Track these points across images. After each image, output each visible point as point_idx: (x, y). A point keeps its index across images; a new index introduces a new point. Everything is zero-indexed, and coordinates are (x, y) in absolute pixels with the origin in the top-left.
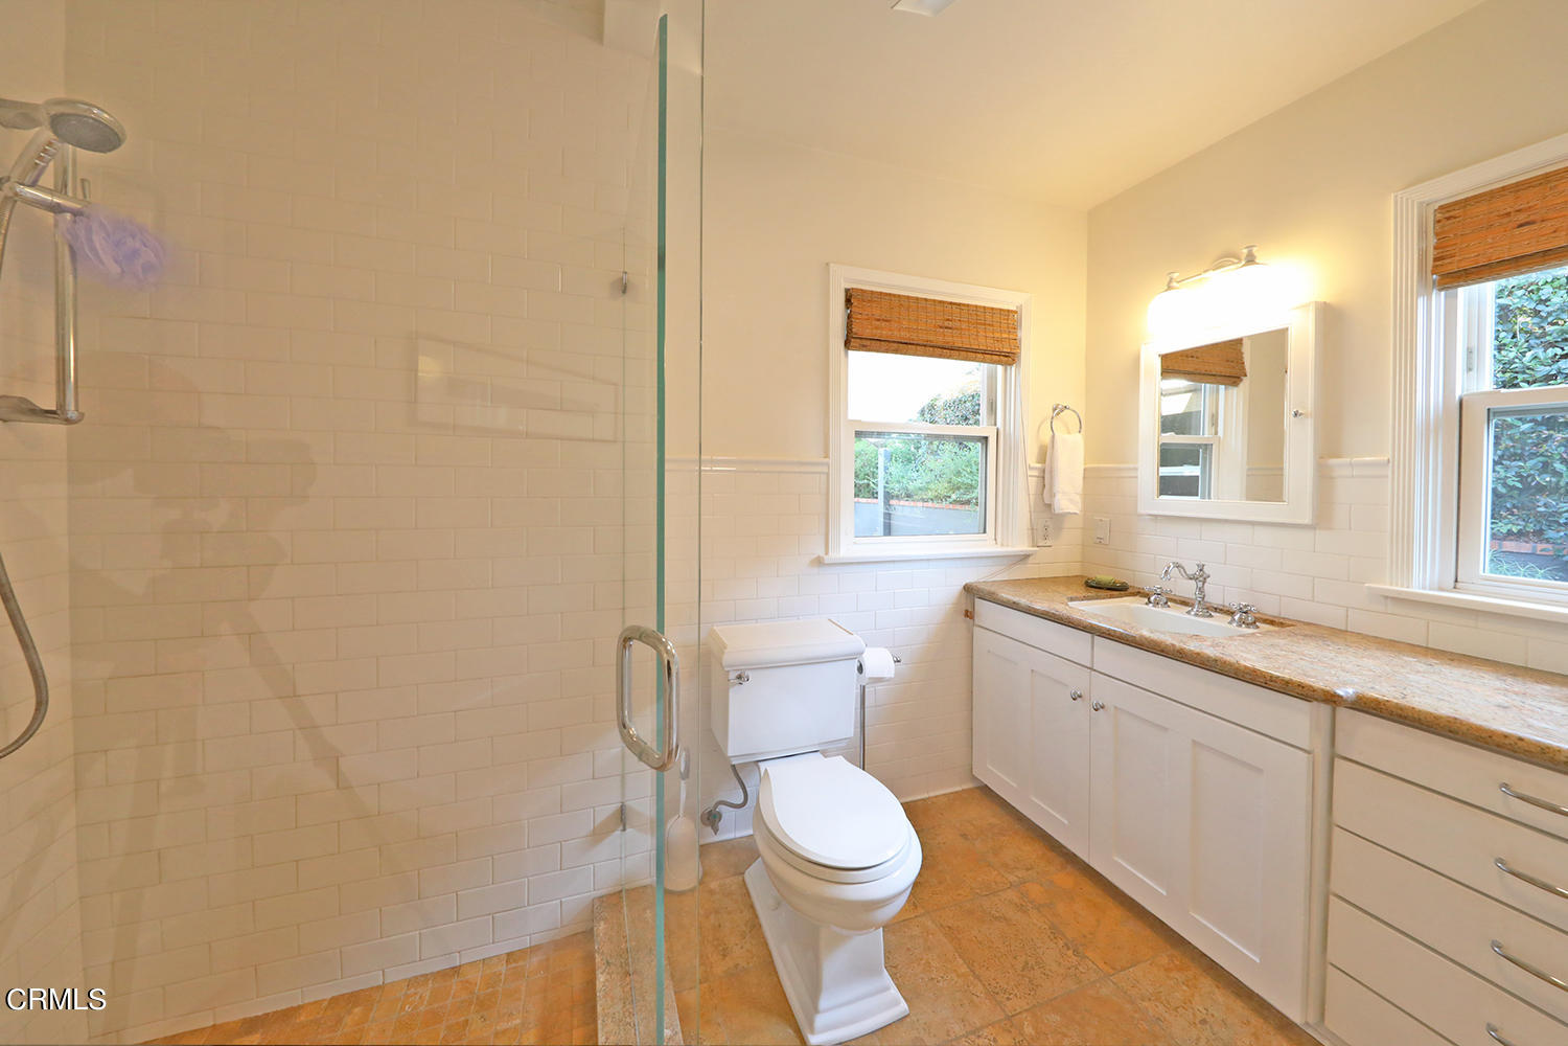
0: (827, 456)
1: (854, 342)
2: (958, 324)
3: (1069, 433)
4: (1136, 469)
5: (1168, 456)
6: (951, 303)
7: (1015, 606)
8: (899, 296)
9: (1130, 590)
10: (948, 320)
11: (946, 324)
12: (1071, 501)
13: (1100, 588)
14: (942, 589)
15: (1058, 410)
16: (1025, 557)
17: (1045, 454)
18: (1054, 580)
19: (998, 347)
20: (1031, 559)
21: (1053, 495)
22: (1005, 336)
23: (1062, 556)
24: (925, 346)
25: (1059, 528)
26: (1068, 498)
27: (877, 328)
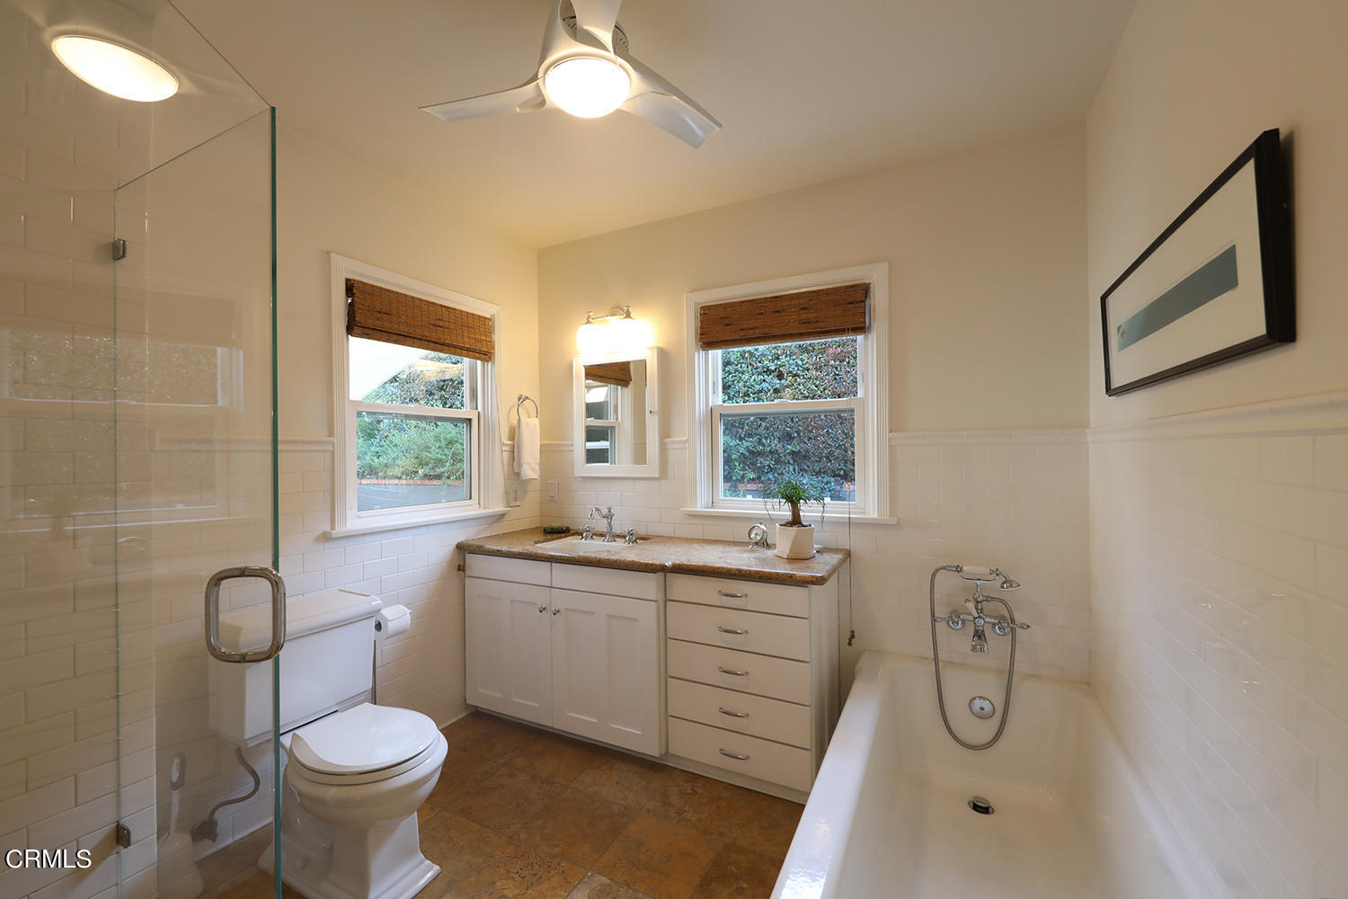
0: (331, 434)
1: (356, 329)
2: (447, 324)
3: (529, 417)
4: (573, 445)
5: (592, 434)
6: (441, 306)
7: (499, 554)
8: (397, 293)
9: (571, 532)
10: (439, 320)
11: (438, 323)
12: (533, 469)
13: (553, 533)
14: (439, 549)
15: (522, 399)
16: (502, 516)
17: (514, 434)
18: (523, 532)
19: (478, 347)
20: (506, 518)
21: (520, 466)
22: (483, 338)
23: (527, 513)
24: (421, 339)
25: (525, 492)
26: (531, 468)
27: (378, 319)
